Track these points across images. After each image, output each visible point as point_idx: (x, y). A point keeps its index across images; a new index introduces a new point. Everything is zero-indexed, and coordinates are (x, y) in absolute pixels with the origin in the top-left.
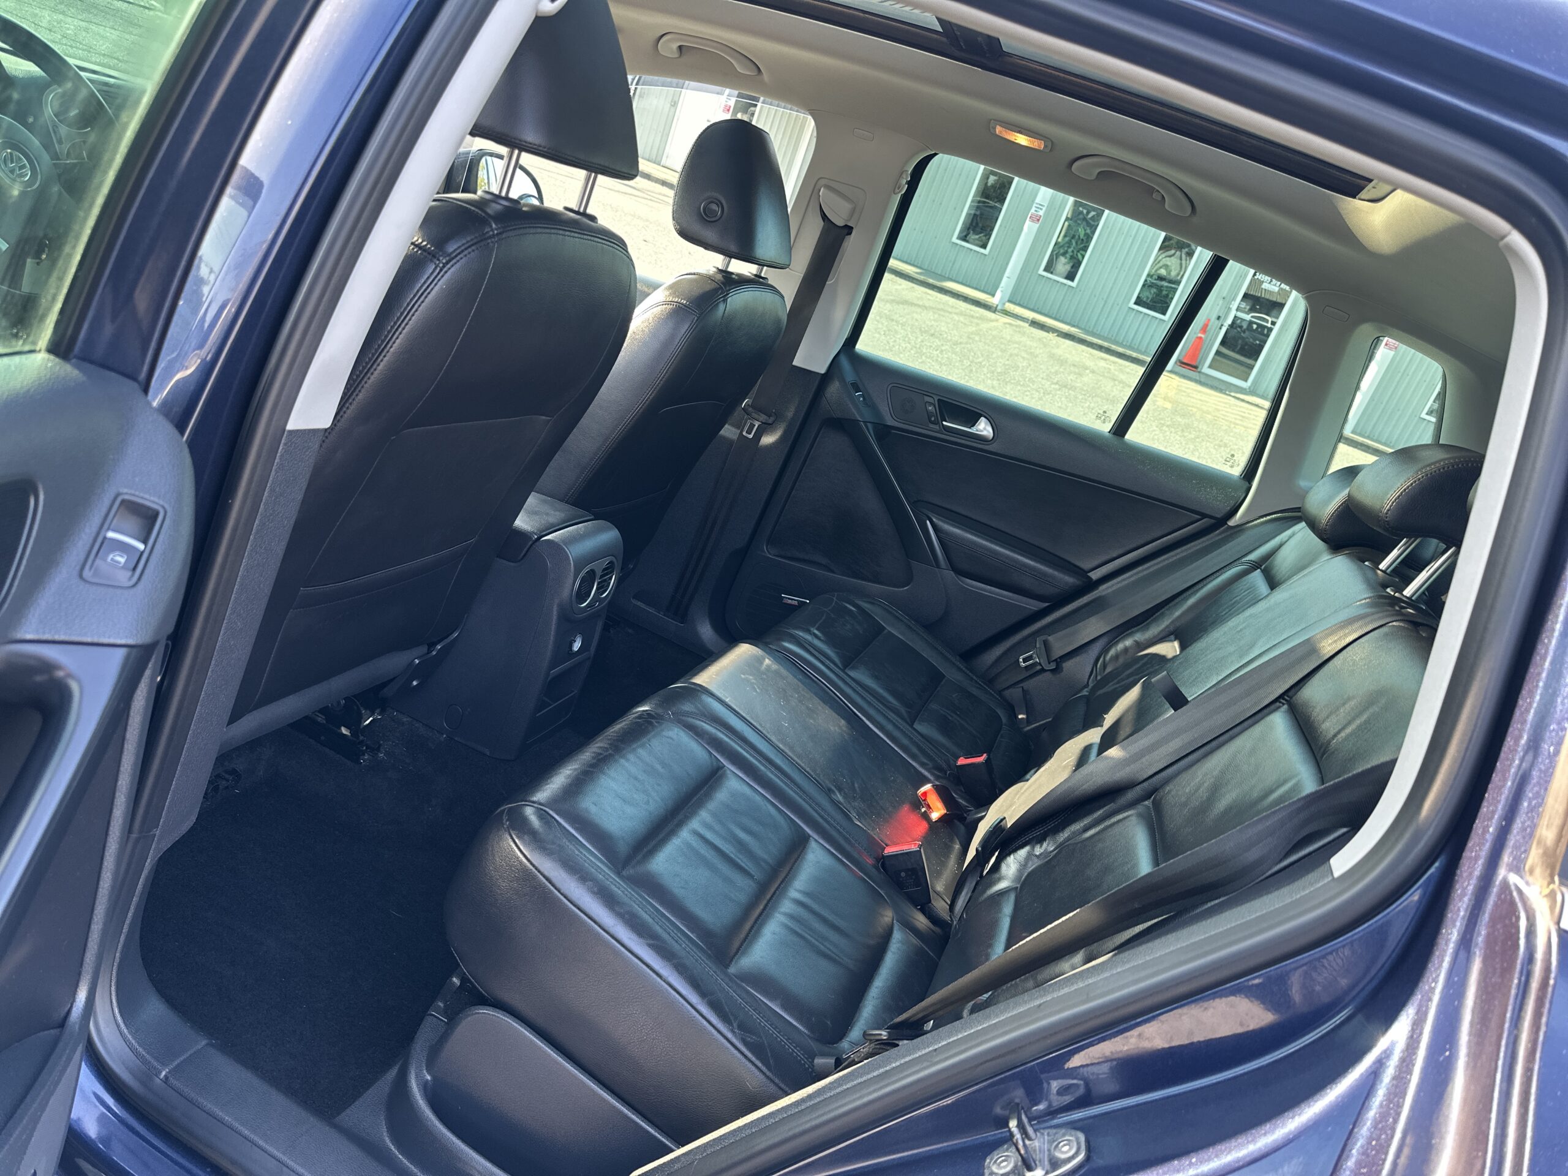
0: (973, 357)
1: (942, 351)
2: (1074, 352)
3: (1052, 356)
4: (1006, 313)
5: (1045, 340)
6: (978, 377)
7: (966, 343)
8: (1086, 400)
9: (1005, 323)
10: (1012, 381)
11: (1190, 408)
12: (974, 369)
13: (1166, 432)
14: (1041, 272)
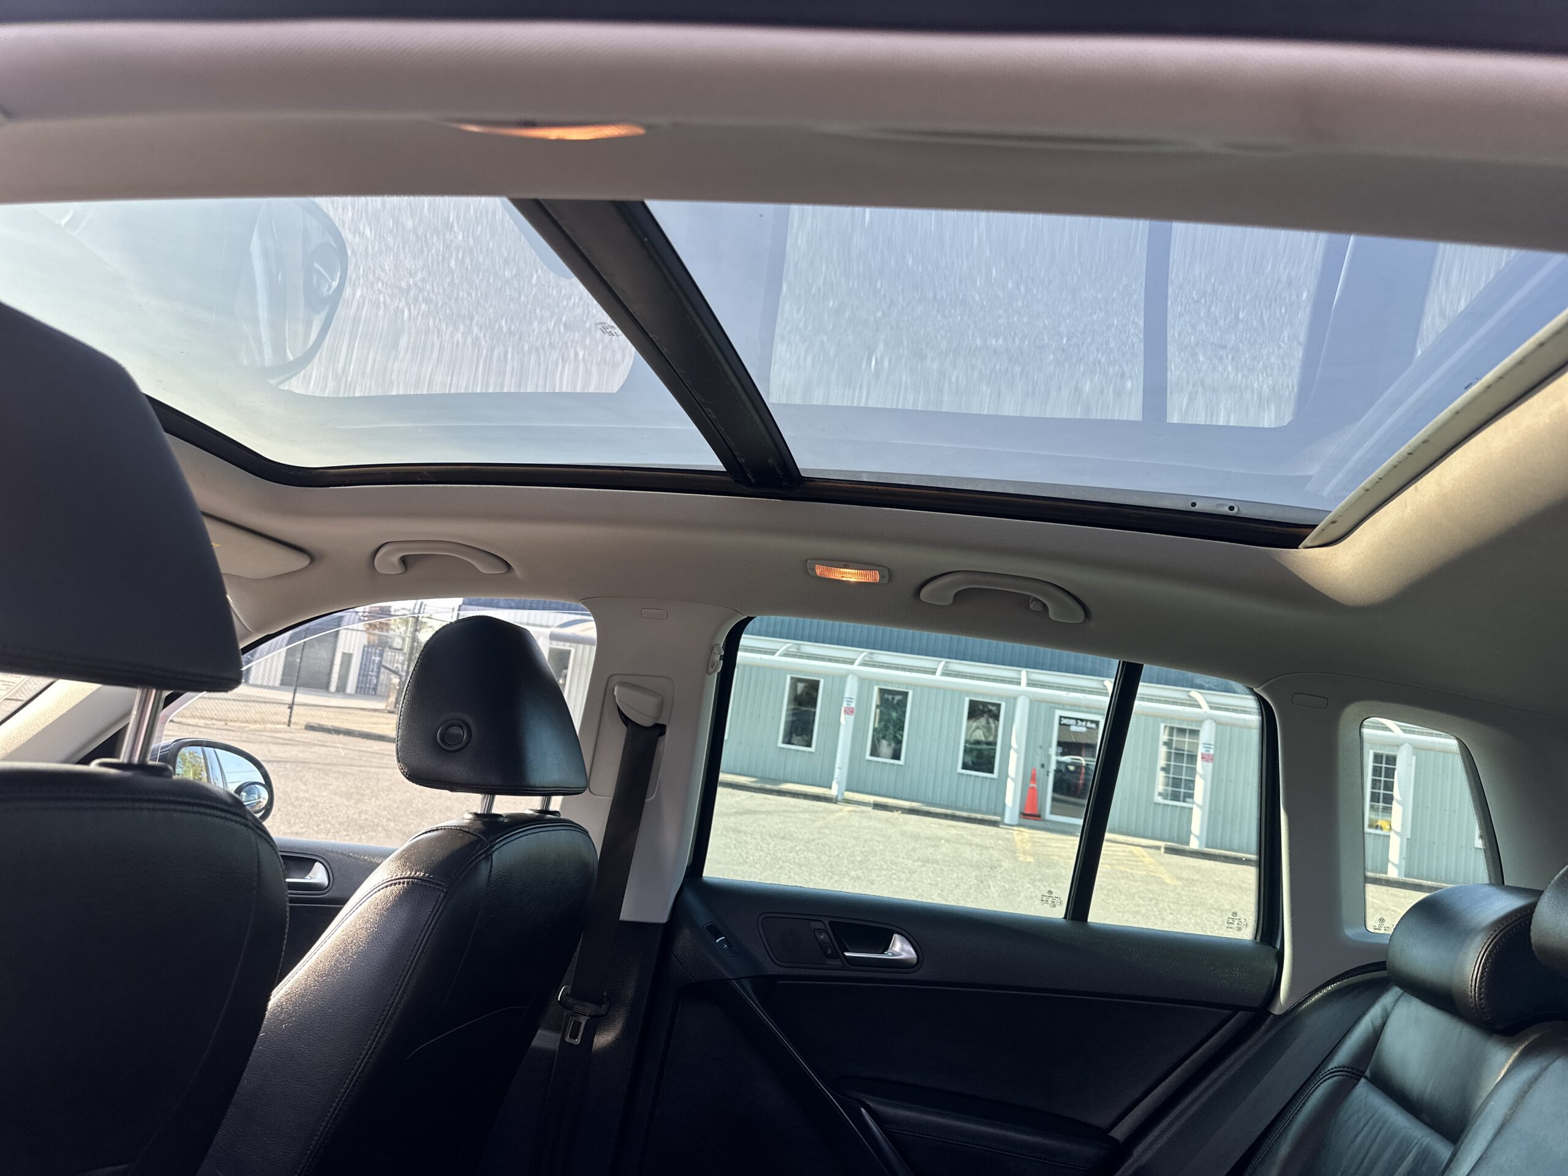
0: (829, 851)
1: (797, 853)
2: (923, 826)
3: (903, 834)
4: (848, 802)
5: (892, 820)
6: (841, 871)
7: (819, 839)
8: (952, 871)
9: (849, 811)
10: (875, 867)
11: (1052, 857)
12: (834, 864)
13: (1040, 887)
14: (868, 757)
